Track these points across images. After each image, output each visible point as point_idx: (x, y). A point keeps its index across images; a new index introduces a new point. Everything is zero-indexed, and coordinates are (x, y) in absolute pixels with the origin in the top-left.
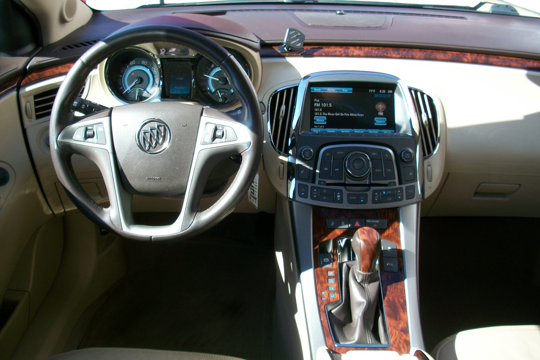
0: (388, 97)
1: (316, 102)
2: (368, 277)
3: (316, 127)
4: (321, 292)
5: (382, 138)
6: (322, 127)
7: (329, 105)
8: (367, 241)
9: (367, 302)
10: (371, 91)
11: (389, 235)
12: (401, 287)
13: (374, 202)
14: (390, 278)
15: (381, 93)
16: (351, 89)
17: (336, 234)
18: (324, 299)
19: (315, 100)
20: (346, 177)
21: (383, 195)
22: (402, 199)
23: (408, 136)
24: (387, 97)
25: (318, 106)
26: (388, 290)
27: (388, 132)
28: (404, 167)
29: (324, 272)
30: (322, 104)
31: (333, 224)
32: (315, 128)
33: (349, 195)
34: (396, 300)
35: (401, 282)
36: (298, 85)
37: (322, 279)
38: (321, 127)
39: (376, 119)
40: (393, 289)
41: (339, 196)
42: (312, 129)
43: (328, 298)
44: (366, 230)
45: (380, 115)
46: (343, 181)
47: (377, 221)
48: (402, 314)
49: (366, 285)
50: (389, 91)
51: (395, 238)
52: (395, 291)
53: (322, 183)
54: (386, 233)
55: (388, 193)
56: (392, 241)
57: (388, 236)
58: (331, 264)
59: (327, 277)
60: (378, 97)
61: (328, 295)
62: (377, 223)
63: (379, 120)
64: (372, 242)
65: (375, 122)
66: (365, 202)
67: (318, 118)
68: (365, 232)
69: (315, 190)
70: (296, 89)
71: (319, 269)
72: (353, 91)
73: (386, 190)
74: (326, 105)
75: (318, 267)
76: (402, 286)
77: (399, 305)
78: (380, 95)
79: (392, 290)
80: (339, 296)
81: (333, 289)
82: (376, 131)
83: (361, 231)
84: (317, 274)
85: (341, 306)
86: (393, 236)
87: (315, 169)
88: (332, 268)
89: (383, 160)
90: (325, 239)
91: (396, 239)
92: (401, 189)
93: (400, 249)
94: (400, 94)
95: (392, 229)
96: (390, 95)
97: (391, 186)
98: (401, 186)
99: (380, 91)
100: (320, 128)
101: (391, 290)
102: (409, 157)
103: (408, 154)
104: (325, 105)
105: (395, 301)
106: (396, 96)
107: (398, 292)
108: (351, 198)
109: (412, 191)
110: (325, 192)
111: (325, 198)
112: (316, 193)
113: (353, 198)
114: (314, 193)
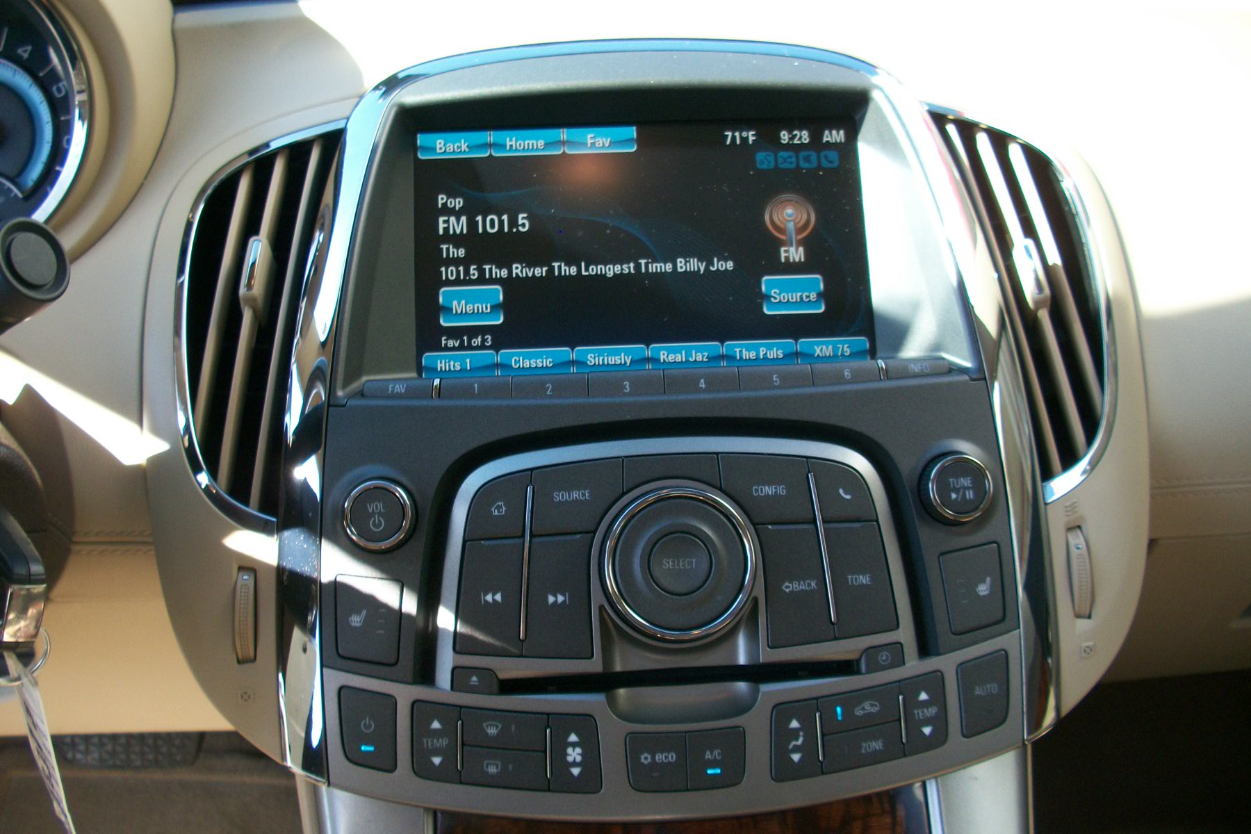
0: (825, 164)
1: (447, 211)
3: (451, 343)
5: (812, 390)
6: (484, 341)
7: (513, 222)
10: (734, 138)
13: (783, 772)
15: (789, 147)
16: (632, 132)
19: (442, 199)
20: (614, 632)
21: (832, 731)
23: (953, 369)
24: (819, 167)
25: (458, 231)
27: (835, 349)
28: (943, 554)
30: (479, 218)
32: (447, 349)
33: (635, 744)
36: (340, 125)
38: (477, 341)
39: (768, 283)
41: (574, 754)
42: (428, 358)
45: (787, 258)
46: (594, 665)
50: (827, 132)
53: (474, 679)
55: (859, 712)
60: (772, 165)
63: (784, 287)
65: (767, 297)
66: (732, 777)
67: (459, 296)
69: (436, 725)
70: (333, 142)
72: (640, 140)
73: (850, 699)
74: (501, 223)
78: (783, 154)
82: (772, 349)
87: (429, 602)
89: (824, 522)
92: (935, 682)
94: (888, 143)
96: (833, 155)
97: (874, 667)
98: (932, 663)
99: (785, 136)
100: (470, 347)
102: (970, 495)
103: (965, 482)
104: (492, 221)
106: (868, 155)
108: (645, 758)
109: (993, 688)
110: (492, 731)
111: (497, 767)
112: (443, 742)
113: (657, 760)
114: (432, 741)
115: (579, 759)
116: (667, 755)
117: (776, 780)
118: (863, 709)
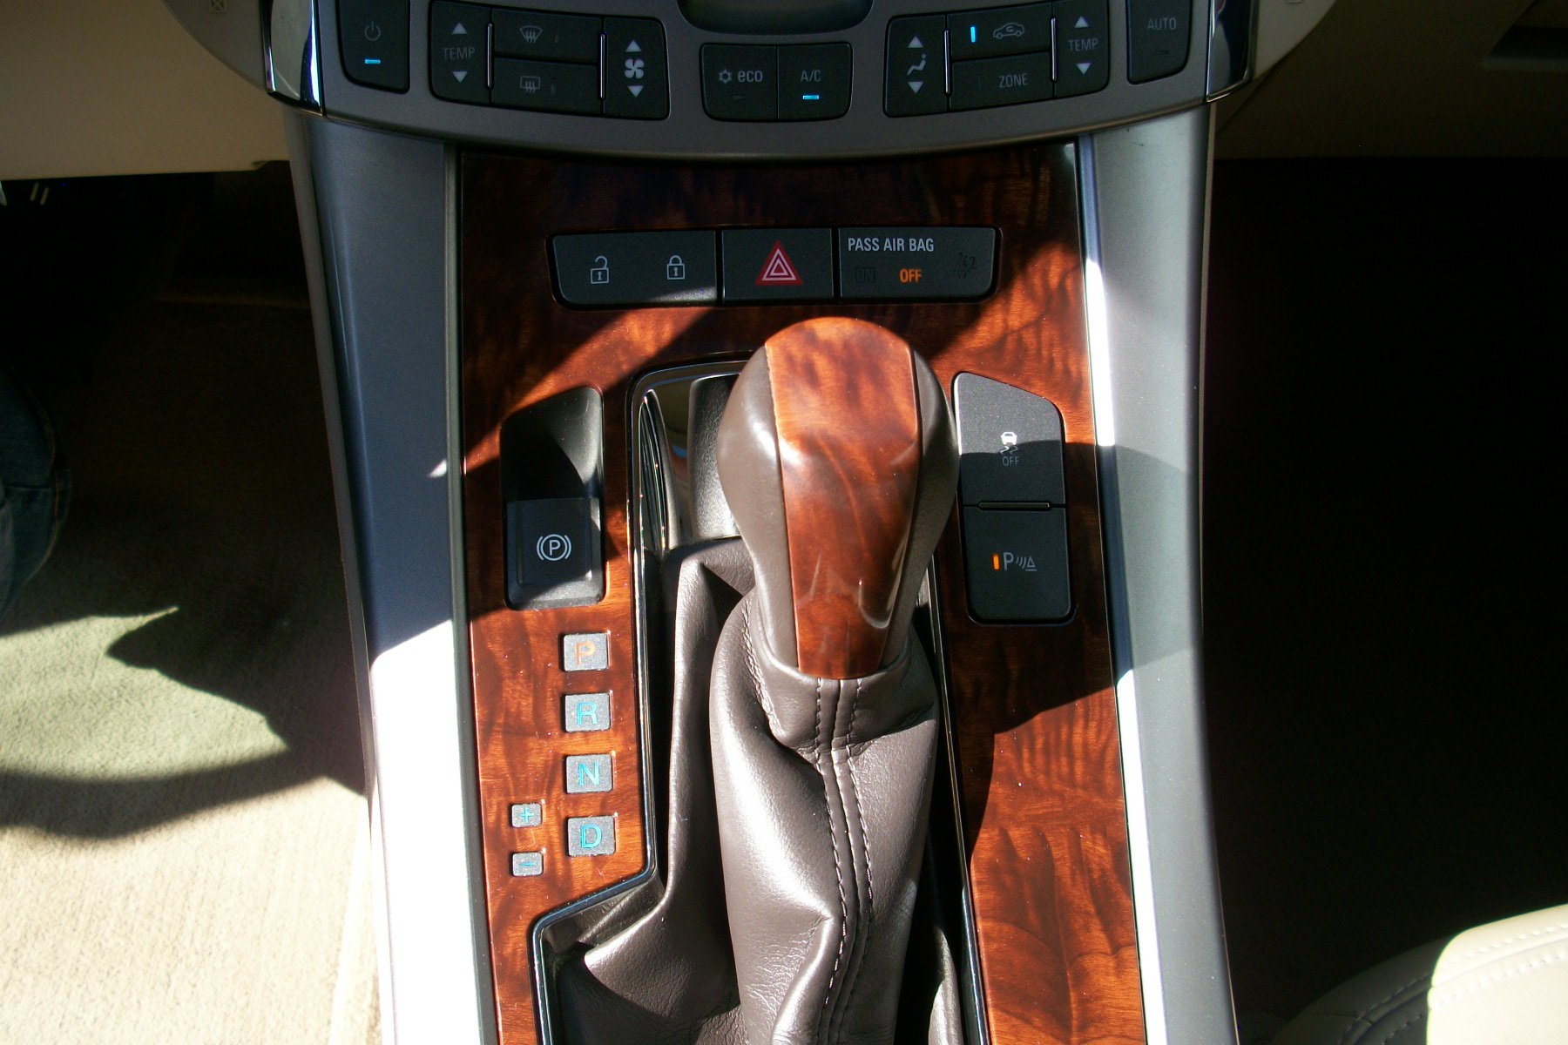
2: (850, 710)
4: (511, 805)
8: (837, 448)
9: (841, 919)
11: (1010, 345)
12: (1092, 734)
13: (899, 105)
14: (1014, 668)
17: (626, 345)
18: (527, 865)
21: (963, 56)
22: (1098, 82)
26: (997, 769)
29: (532, 639)
31: (601, 274)
33: (711, 58)
34: (1060, 853)
35: (1095, 698)
37: (518, 697)
40: (1040, 760)
41: (634, 68)
43: (559, 856)
44: (827, 348)
47: (923, 245)
48: (1099, 965)
49: (835, 754)
51: (1051, 361)
52: (1048, 774)
54: (986, 331)
55: (998, 36)
56: (1026, 384)
57: (999, 345)
58: (589, 575)
59: (554, 679)
61: (555, 832)
62: (918, 259)
64: (876, 461)
66: (834, 108)
68: (822, 364)
69: (459, 29)
71: (499, 620)
73: (985, 17)
75: (497, 607)
76: (1099, 733)
77: (1080, 897)
79: (1027, 767)
80: (637, 840)
81: (595, 780)
83: (790, 359)
84: (487, 658)
85: (657, 918)
86: (1039, 350)
88: (593, 606)
90: (548, 387)
91: (1058, 365)
92: (1096, 5)
93: (1085, 439)
95: (1030, 294)
101: (1021, 767)
105: (1049, 853)
107: (1070, 780)
108: (725, 76)
109: (1172, 22)
110: (531, 37)
111: (536, 85)
112: (469, 52)
113: (739, 79)
114: (454, 51)
115: (640, 74)
116: (752, 73)
117: (889, 115)
118: (1004, 31)
